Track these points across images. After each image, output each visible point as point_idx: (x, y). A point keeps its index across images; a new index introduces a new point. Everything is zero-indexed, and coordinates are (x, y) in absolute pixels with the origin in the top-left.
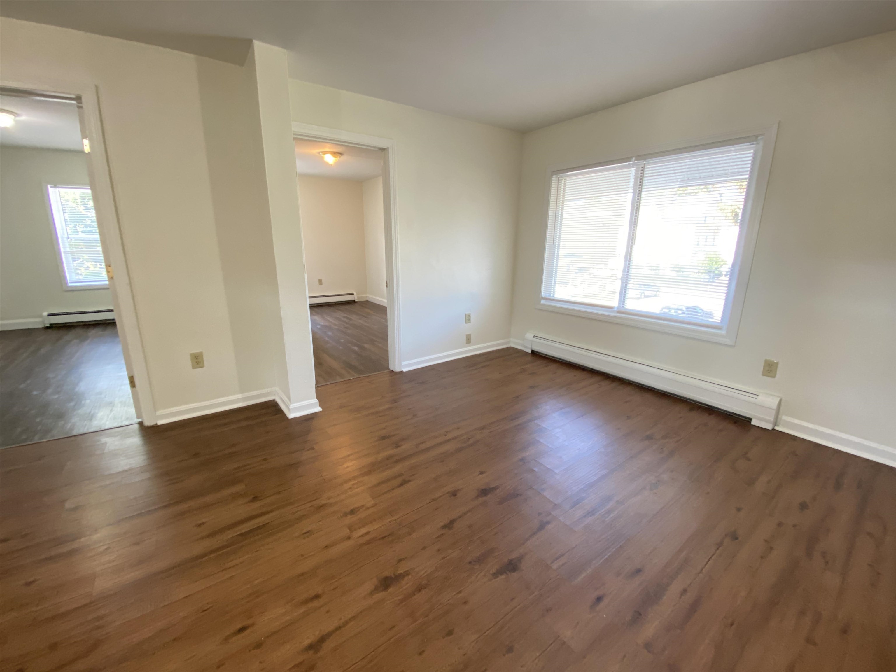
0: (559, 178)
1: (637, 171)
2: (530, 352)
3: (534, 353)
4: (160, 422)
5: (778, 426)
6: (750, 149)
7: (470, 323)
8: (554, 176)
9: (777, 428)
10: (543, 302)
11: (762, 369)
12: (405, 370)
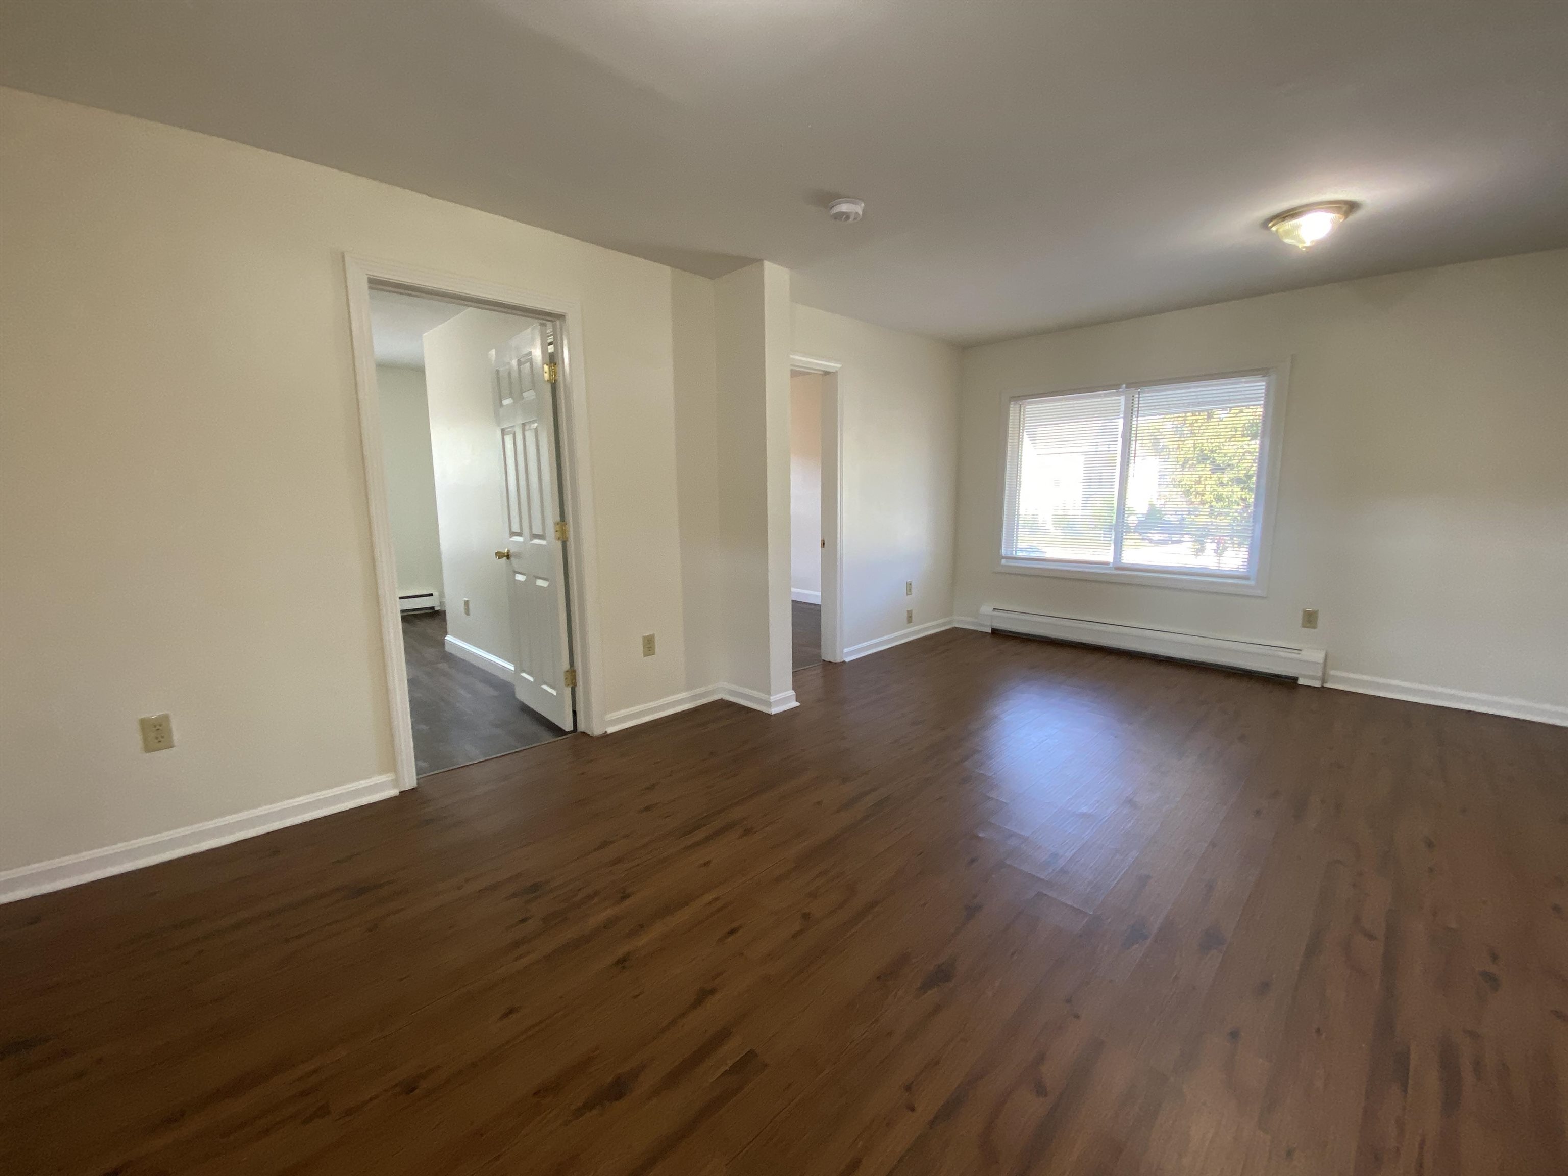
0: (1021, 405)
1: (1126, 400)
2: (990, 632)
3: (995, 632)
4: (611, 730)
5: (1326, 683)
6: (1263, 381)
7: (911, 594)
8: (1012, 403)
9: (1327, 685)
10: (1003, 562)
11: (1300, 622)
12: (847, 660)
